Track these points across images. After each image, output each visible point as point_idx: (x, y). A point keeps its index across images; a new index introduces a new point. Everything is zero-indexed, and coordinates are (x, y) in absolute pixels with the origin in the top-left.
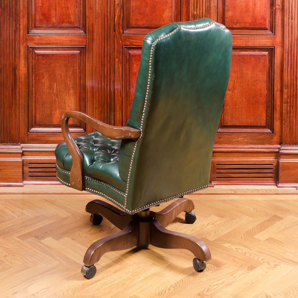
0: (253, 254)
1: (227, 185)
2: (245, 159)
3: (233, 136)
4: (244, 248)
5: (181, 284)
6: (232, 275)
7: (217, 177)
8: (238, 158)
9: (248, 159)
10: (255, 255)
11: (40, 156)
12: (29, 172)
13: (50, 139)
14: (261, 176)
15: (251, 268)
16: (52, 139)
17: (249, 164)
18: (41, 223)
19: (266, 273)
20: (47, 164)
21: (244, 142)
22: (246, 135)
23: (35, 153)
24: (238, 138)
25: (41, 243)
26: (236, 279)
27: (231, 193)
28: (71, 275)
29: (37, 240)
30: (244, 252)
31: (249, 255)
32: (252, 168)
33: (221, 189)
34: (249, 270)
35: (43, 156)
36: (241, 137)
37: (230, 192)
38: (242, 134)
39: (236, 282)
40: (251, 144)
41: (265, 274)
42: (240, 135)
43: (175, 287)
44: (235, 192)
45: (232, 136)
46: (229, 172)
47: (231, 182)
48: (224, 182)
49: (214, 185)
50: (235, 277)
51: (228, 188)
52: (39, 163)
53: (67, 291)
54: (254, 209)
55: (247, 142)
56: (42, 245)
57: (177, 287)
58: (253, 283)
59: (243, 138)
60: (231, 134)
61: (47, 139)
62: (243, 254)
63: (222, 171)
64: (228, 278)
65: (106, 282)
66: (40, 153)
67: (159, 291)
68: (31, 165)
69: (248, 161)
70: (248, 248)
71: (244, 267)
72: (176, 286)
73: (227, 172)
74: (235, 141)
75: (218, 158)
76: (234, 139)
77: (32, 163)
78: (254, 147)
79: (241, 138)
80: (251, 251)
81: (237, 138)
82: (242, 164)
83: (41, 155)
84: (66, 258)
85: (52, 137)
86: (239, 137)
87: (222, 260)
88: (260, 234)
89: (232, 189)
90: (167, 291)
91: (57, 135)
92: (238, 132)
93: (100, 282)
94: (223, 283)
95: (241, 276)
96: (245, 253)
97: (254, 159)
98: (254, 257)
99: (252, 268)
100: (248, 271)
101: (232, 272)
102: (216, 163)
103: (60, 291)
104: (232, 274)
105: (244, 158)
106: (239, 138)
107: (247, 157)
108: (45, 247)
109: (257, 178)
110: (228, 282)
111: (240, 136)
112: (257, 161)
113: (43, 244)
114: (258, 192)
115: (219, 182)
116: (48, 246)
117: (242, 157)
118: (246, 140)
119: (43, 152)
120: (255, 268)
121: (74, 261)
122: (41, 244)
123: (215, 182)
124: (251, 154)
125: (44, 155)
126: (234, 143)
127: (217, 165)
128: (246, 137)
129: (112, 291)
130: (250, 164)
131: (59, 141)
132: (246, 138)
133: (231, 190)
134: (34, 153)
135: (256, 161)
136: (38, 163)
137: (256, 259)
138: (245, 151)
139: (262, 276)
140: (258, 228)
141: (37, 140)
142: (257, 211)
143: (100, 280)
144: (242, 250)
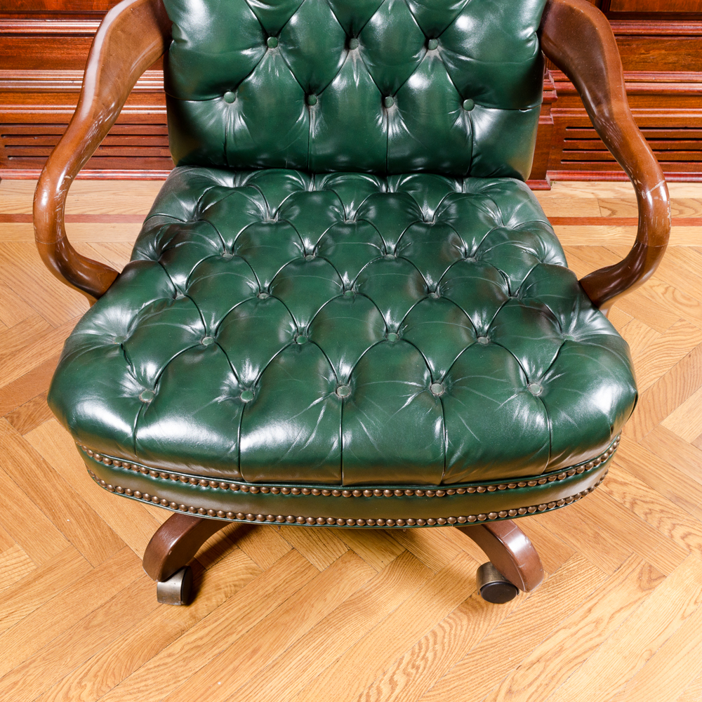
0: (658, 508)
1: (589, 180)
2: (657, 112)
3: (634, 46)
4: (630, 478)
5: (430, 655)
6: (590, 610)
7: (563, 161)
8: (637, 110)
9: (668, 113)
10: (662, 511)
11: (28, 104)
12: (6, 146)
13: (48, 55)
14: (695, 159)
15: (650, 580)
16: (54, 55)
17: (668, 126)
18: (34, 351)
19: (696, 602)
20: (53, 126)
21: (665, 63)
22: (675, 43)
23: (12, 94)
24: (648, 51)
25: (24, 445)
26: (600, 635)
27: (599, 215)
28: (99, 603)
29: (15, 431)
30: (628, 499)
31: (646, 514)
32: (674, 137)
33: (572, 197)
34: (643, 590)
35: (38, 104)
36: (659, 49)
37: (596, 213)
38: (665, 41)
39: (602, 648)
40: (688, 68)
41: (692, 607)
42: (657, 42)
43: (410, 670)
44: (614, 212)
45: (628, 45)
46: (600, 148)
47: (602, 174)
48: (583, 172)
49: (552, 180)
50: (597, 622)
51: (592, 196)
52: (28, 122)
53: (80, 683)
54: (667, 289)
55: (674, 63)
56: (27, 458)
57: (418, 668)
58: (652, 655)
59: (663, 52)
60: (626, 40)
61: (39, 55)
62: (628, 505)
63: (581, 144)
64: (574, 629)
65: (201, 638)
66: (27, 94)
67: (361, 689)
68: (7, 130)
69: (666, 118)
70: (644, 480)
71: (628, 572)
72: (413, 667)
73: (594, 148)
74: (638, 60)
75: (576, 109)
76: (635, 54)
77: (7, 122)
78: (695, 79)
79: (657, 52)
80: (652, 495)
81: (643, 52)
82: (646, 126)
83: (30, 100)
84: (92, 520)
85: (53, 48)
86: (653, 49)
87: (563, 537)
88: (681, 410)
89: (603, 201)
90: (386, 690)
91: (67, 42)
92: (653, 32)
93: (185, 640)
94: (561, 650)
95: (617, 615)
96: (633, 503)
97: (688, 112)
98: (660, 521)
99: (654, 576)
100: (640, 594)
101: (590, 597)
102: (564, 123)
103: (60, 682)
104: (589, 605)
105: (656, 110)
106: (652, 53)
107: (664, 107)
108: (34, 467)
109: (681, 163)
110: (575, 646)
111: (655, 46)
112: (694, 118)
113: (30, 452)
114: (681, 212)
115: (569, 173)
116: (44, 461)
117: (649, 107)
118: (672, 59)
119: (36, 94)
120: (659, 578)
121: (113, 533)
122: (22, 452)
123: (554, 173)
124: (680, 99)
125: (38, 101)
126: (631, 66)
127: (568, 128)
128: (673, 50)
129: (216, 686)
130: (671, 126)
131: (75, 60)
132: (675, 52)
133: (602, 203)
134: (6, 95)
135: (690, 118)
136: (25, 122)
137: (666, 534)
138: (663, 91)
139: (683, 617)
140: (674, 382)
141: (9, 57)
142: (675, 299)
143: (183, 631)
144: (625, 489)
